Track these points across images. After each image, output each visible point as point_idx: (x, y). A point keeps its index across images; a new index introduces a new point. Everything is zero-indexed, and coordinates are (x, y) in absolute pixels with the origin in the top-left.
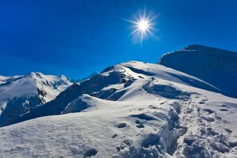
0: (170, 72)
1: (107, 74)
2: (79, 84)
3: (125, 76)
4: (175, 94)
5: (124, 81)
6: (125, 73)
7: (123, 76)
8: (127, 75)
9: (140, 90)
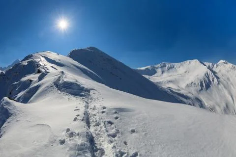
0: (75, 64)
1: (25, 63)
2: (4, 72)
3: (41, 65)
4: (80, 91)
5: (39, 72)
6: (41, 63)
7: (38, 65)
8: (42, 64)
9: (51, 87)
